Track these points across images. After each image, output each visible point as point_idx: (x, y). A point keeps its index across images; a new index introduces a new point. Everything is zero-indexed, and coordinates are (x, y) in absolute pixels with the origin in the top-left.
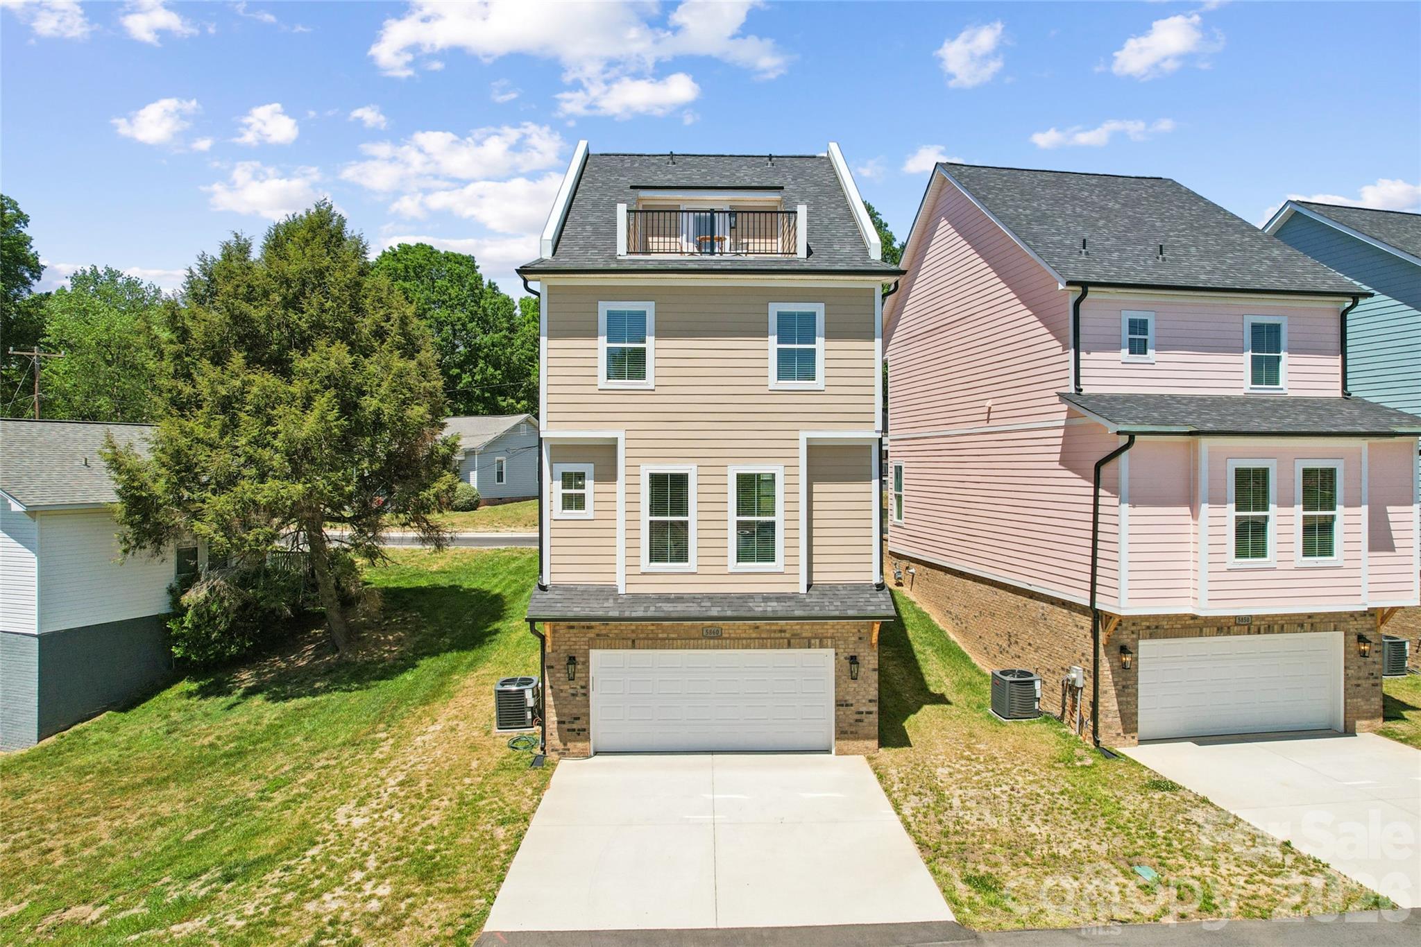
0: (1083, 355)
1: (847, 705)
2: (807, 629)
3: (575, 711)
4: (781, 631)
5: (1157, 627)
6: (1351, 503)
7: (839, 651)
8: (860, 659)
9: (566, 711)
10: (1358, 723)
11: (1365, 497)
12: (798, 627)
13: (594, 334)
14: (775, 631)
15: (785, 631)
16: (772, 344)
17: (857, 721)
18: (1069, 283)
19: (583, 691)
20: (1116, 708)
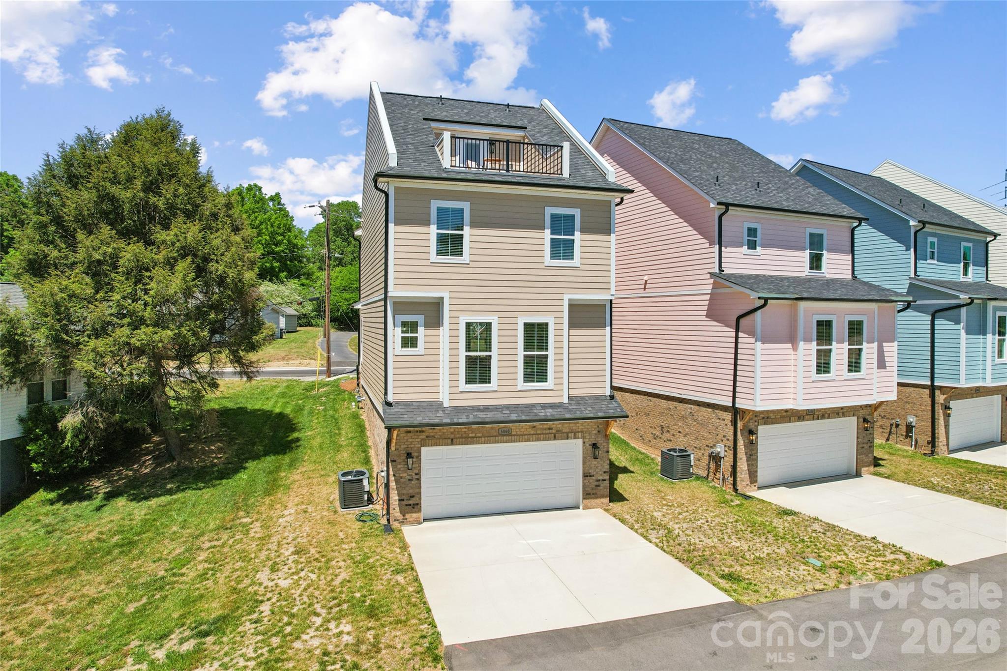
0: (723, 249)
1: (590, 476)
2: (566, 427)
3: (411, 491)
4: (550, 429)
5: (768, 418)
6: (870, 341)
7: (585, 440)
8: (598, 445)
9: (404, 492)
10: (864, 470)
11: (876, 338)
12: (560, 426)
13: (427, 223)
14: (545, 429)
15: (552, 429)
16: (547, 234)
17: (596, 486)
18: (719, 204)
19: (417, 477)
20: (746, 468)
